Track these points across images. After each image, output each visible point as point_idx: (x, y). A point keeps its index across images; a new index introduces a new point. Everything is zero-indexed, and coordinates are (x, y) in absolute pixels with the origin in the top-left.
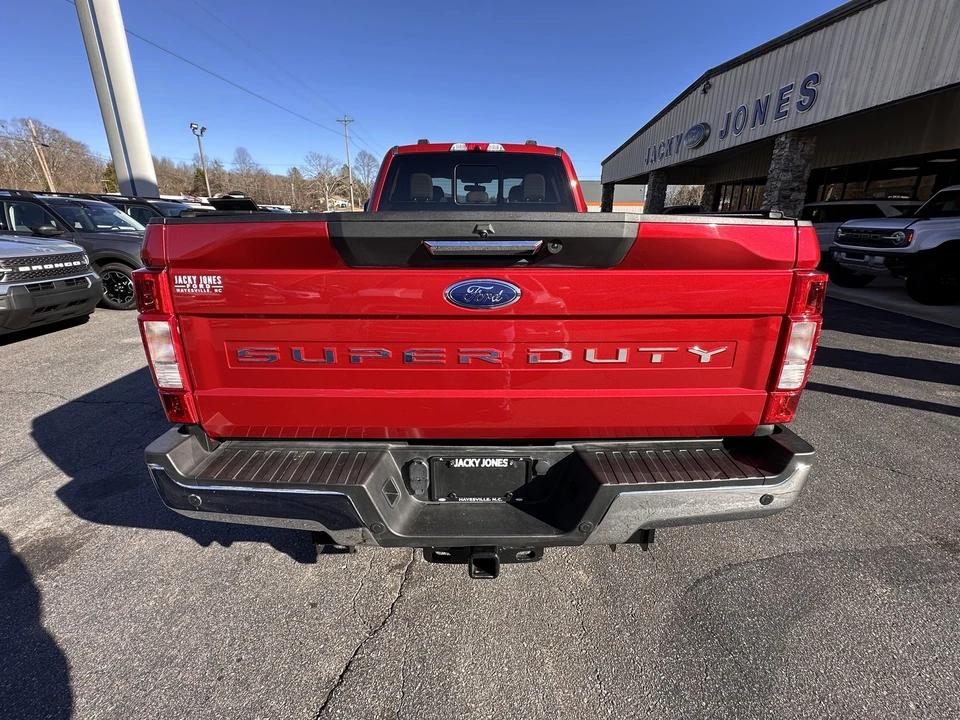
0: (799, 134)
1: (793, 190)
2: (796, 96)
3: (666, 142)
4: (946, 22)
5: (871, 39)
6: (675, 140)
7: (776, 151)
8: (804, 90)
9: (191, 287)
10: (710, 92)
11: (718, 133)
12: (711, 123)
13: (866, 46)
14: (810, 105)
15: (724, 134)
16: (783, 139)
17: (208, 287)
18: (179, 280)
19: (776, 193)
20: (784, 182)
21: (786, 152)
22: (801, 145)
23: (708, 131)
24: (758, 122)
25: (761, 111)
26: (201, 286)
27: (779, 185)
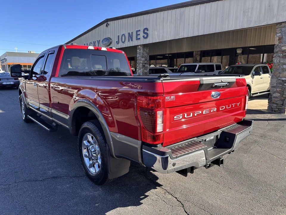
0: (144, 46)
1: (145, 63)
2: (141, 34)
3: (93, 43)
4: (179, 21)
5: (161, 21)
6: (97, 42)
7: (138, 51)
8: (144, 32)
9: (169, 100)
10: (109, 26)
11: (116, 42)
12: (111, 38)
13: (160, 23)
14: (147, 38)
15: (118, 43)
16: (140, 47)
17: (172, 99)
18: (166, 98)
19: (141, 64)
20: (143, 61)
21: (142, 51)
22: (145, 50)
23: (111, 41)
24: (130, 40)
25: (130, 37)
26: (171, 99)
27: (142, 62)
